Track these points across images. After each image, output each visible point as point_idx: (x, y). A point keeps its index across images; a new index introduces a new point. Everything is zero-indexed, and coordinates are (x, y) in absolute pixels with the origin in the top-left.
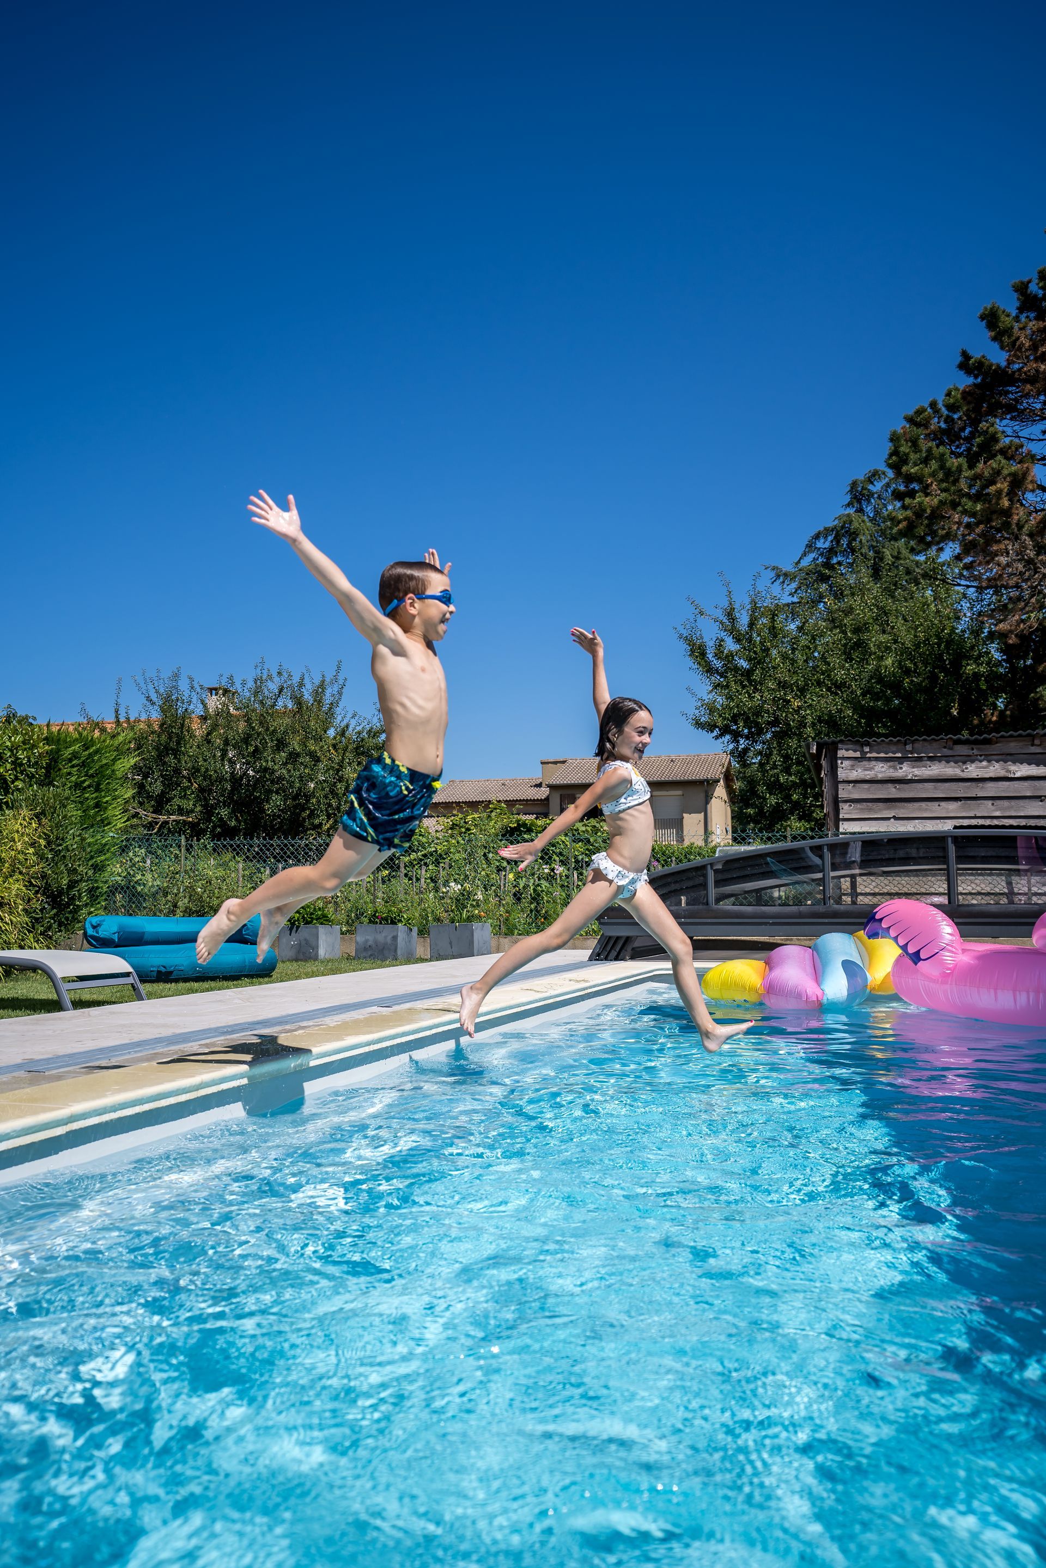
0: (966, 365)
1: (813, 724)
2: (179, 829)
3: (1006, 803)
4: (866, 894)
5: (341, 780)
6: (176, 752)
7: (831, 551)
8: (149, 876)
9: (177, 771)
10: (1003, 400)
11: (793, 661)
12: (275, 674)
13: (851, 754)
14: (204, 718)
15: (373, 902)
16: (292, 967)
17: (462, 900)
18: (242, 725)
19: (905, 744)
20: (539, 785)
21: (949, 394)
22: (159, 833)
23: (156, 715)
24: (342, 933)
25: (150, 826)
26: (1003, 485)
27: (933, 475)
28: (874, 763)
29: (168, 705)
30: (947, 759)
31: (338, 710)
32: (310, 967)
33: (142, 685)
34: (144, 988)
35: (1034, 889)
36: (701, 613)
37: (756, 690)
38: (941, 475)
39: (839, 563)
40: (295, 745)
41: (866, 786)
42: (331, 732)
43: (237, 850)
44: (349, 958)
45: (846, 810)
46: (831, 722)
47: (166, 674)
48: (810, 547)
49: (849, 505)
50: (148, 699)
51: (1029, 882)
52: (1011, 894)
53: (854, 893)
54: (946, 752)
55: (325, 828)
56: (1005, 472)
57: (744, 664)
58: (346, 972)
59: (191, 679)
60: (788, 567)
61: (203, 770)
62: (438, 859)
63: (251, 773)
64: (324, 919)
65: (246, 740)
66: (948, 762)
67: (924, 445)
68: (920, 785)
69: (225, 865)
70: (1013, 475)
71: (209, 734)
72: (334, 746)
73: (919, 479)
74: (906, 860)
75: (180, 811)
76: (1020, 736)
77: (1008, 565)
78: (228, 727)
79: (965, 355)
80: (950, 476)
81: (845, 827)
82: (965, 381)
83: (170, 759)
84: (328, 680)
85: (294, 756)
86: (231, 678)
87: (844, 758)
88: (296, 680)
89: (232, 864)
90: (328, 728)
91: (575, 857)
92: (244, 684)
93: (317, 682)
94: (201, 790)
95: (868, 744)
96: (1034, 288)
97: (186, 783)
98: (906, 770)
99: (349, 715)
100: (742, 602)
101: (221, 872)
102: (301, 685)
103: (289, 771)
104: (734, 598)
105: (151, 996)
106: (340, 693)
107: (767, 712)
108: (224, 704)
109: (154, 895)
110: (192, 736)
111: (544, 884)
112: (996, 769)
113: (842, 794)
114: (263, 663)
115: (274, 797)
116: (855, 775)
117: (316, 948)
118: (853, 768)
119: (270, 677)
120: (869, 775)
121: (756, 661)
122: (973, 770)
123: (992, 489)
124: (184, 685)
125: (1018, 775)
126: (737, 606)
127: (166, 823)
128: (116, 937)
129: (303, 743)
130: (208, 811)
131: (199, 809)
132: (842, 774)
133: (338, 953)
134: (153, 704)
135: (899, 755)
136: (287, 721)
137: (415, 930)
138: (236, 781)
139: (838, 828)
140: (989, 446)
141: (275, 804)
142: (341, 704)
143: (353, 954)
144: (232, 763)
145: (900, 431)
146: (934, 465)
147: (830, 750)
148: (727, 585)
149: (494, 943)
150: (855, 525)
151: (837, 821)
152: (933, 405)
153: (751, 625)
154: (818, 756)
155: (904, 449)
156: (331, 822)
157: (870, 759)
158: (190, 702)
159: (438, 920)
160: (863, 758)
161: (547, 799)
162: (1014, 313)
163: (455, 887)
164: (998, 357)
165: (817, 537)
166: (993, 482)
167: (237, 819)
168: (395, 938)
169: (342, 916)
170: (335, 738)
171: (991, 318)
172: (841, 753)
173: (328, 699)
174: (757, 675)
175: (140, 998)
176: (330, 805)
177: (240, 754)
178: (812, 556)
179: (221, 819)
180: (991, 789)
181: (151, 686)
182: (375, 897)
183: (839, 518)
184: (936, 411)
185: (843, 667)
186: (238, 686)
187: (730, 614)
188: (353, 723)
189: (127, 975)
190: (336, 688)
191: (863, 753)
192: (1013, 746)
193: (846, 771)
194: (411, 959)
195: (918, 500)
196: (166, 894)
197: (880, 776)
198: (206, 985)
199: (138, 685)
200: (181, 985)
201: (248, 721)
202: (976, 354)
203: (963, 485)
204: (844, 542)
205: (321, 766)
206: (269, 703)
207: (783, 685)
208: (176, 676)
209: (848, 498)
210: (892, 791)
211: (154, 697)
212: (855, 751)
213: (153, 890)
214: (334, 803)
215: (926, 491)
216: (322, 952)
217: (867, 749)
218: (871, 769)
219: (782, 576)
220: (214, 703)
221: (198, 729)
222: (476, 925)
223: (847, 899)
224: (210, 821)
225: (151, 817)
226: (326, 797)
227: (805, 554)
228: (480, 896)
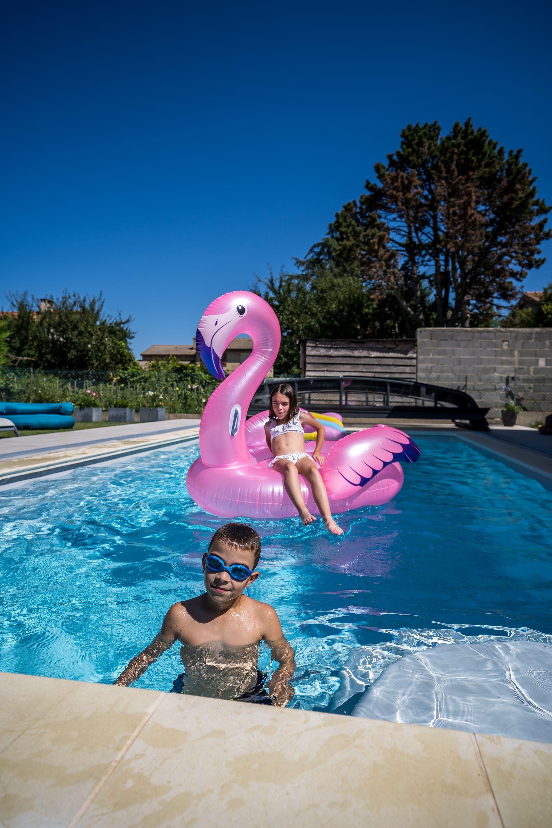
0: (368, 186)
1: (303, 330)
2: (28, 364)
3: (368, 367)
4: (314, 400)
5: (102, 344)
6: (26, 329)
7: (320, 254)
8: (16, 385)
9: (27, 337)
10: (380, 203)
11: (296, 304)
12: (72, 295)
13: (311, 345)
14: (38, 313)
15: (116, 398)
16: (82, 424)
17: (154, 398)
18: (57, 318)
19: (332, 342)
20: (192, 349)
21: (361, 197)
22: (19, 365)
23: (16, 311)
24: (103, 411)
25: (14, 362)
26: (375, 240)
27: (350, 233)
28: (320, 349)
29: (22, 307)
30: (347, 348)
31: (101, 313)
32: (89, 424)
33: (10, 298)
34: (19, 432)
35: (376, 400)
36: (260, 281)
37: (280, 315)
38: (353, 233)
39: (322, 259)
40: (82, 328)
41: (317, 358)
42: (98, 323)
43: (56, 375)
44: (106, 421)
45: (308, 367)
46: (309, 329)
47: (21, 292)
48: (311, 251)
49: (328, 234)
50: (12, 304)
51: (374, 397)
52: (367, 401)
53: (310, 400)
54: (348, 346)
55: (96, 365)
56: (377, 235)
57: (276, 303)
58: (104, 426)
59: (33, 296)
60: (302, 259)
61: (39, 337)
62: (146, 380)
63: (61, 339)
64: (95, 405)
65: (59, 324)
66: (348, 349)
67: (349, 220)
68: (337, 358)
69: (50, 381)
70: (380, 236)
71: (42, 321)
72: (100, 329)
73: (346, 233)
74: (326, 388)
75: (28, 355)
76: (375, 341)
77: (376, 272)
78: (50, 318)
79: (368, 183)
80: (356, 235)
81: (307, 374)
82: (368, 193)
83: (23, 332)
84: (96, 299)
85: (81, 333)
86: (52, 297)
87: (309, 346)
88: (82, 299)
89: (53, 380)
90: (97, 321)
91: (205, 381)
92: (58, 299)
93: (91, 300)
94: (38, 346)
95: (318, 341)
96: (395, 158)
97: (31, 343)
98: (332, 352)
99: (106, 316)
100: (276, 276)
101: (48, 384)
102: (84, 301)
103: (79, 339)
104: (274, 275)
105: (22, 435)
106: (102, 305)
107: (285, 324)
108: (48, 308)
109: (19, 393)
110: (34, 322)
111: (189, 392)
112: (365, 353)
113: (308, 360)
114: (66, 290)
115: (72, 351)
116: (313, 353)
117: (91, 417)
118: (312, 350)
119: (70, 297)
120: (318, 353)
121: (281, 302)
122: (357, 353)
123: (372, 241)
124: (29, 299)
125: (373, 356)
126: (274, 279)
127: (21, 361)
128: (4, 411)
129: (86, 327)
130: (41, 356)
131: (37, 355)
132: (308, 353)
133: (101, 419)
134: (14, 306)
135: (330, 346)
136: (78, 316)
137: (134, 410)
138: (54, 342)
139: (305, 374)
140: (372, 224)
141: (72, 354)
142: (103, 310)
143: (107, 420)
144: (53, 335)
145: (340, 212)
146: (351, 229)
147: (304, 343)
148: (271, 269)
149: (167, 416)
150: (330, 243)
151: (305, 371)
152: (354, 202)
153: (280, 287)
154: (298, 346)
155: (341, 220)
156: (98, 362)
157: (319, 347)
158: (32, 306)
159: (144, 406)
160: (316, 347)
161: (195, 355)
162: (387, 167)
163: (151, 393)
164: (380, 185)
165: (314, 246)
166: (372, 238)
167: (55, 360)
168: (125, 414)
169: (102, 404)
170: (100, 326)
171: (377, 168)
172: (308, 344)
173: (96, 308)
174: (281, 309)
175: (17, 436)
176: (97, 355)
177: (56, 331)
178: (312, 255)
179: (48, 360)
180: (363, 361)
181: (13, 298)
182: (117, 396)
183: (324, 239)
184: (355, 205)
185: (315, 307)
186: (55, 300)
187: (271, 282)
188: (108, 319)
189: (12, 427)
190: (100, 303)
191: (316, 345)
192: (372, 345)
193: (310, 351)
194: (132, 422)
195: (344, 242)
196: (24, 393)
197: (322, 354)
198: (44, 431)
199: (7, 297)
200: (34, 431)
201: (60, 317)
202: (372, 182)
203: (361, 238)
204: (326, 250)
205: (94, 337)
206: (69, 308)
207: (292, 313)
208: (25, 294)
209: (327, 231)
210: (326, 360)
211: (15, 303)
212: (313, 343)
213: (18, 391)
214: (100, 354)
215: (348, 239)
216: (94, 419)
217: (318, 343)
218: (319, 351)
219: (299, 263)
220: (44, 306)
221: (36, 318)
222: (159, 409)
223: (307, 402)
224: (42, 360)
225: (15, 358)
226: (96, 351)
227: (309, 253)
228: (161, 397)
